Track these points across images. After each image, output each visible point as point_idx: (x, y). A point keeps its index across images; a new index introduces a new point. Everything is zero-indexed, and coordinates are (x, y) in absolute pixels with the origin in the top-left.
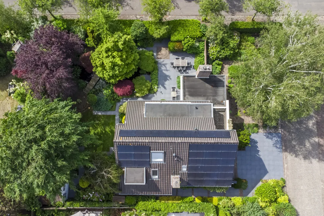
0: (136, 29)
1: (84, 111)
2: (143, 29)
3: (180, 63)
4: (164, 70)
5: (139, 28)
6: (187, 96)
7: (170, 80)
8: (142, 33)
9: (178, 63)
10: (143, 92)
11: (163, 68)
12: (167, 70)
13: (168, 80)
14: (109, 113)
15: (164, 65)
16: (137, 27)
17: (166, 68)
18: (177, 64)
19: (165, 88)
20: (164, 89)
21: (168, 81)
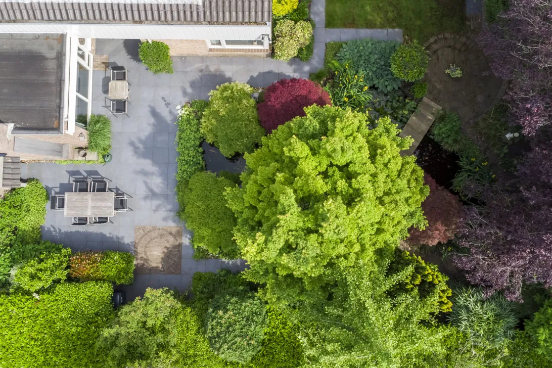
0: (244, 323)
1: (435, 42)
2: (214, 323)
3: (90, 203)
4: (152, 174)
5: (228, 327)
6: (52, 54)
7: (134, 139)
8: (217, 308)
9: (99, 204)
10: (225, 94)
11: (157, 183)
12: (145, 173)
13: (140, 141)
14: (347, 34)
15: (153, 195)
16: (237, 332)
17: (145, 183)
18: (102, 200)
19: (154, 113)
20: (158, 110)
21: (143, 138)
